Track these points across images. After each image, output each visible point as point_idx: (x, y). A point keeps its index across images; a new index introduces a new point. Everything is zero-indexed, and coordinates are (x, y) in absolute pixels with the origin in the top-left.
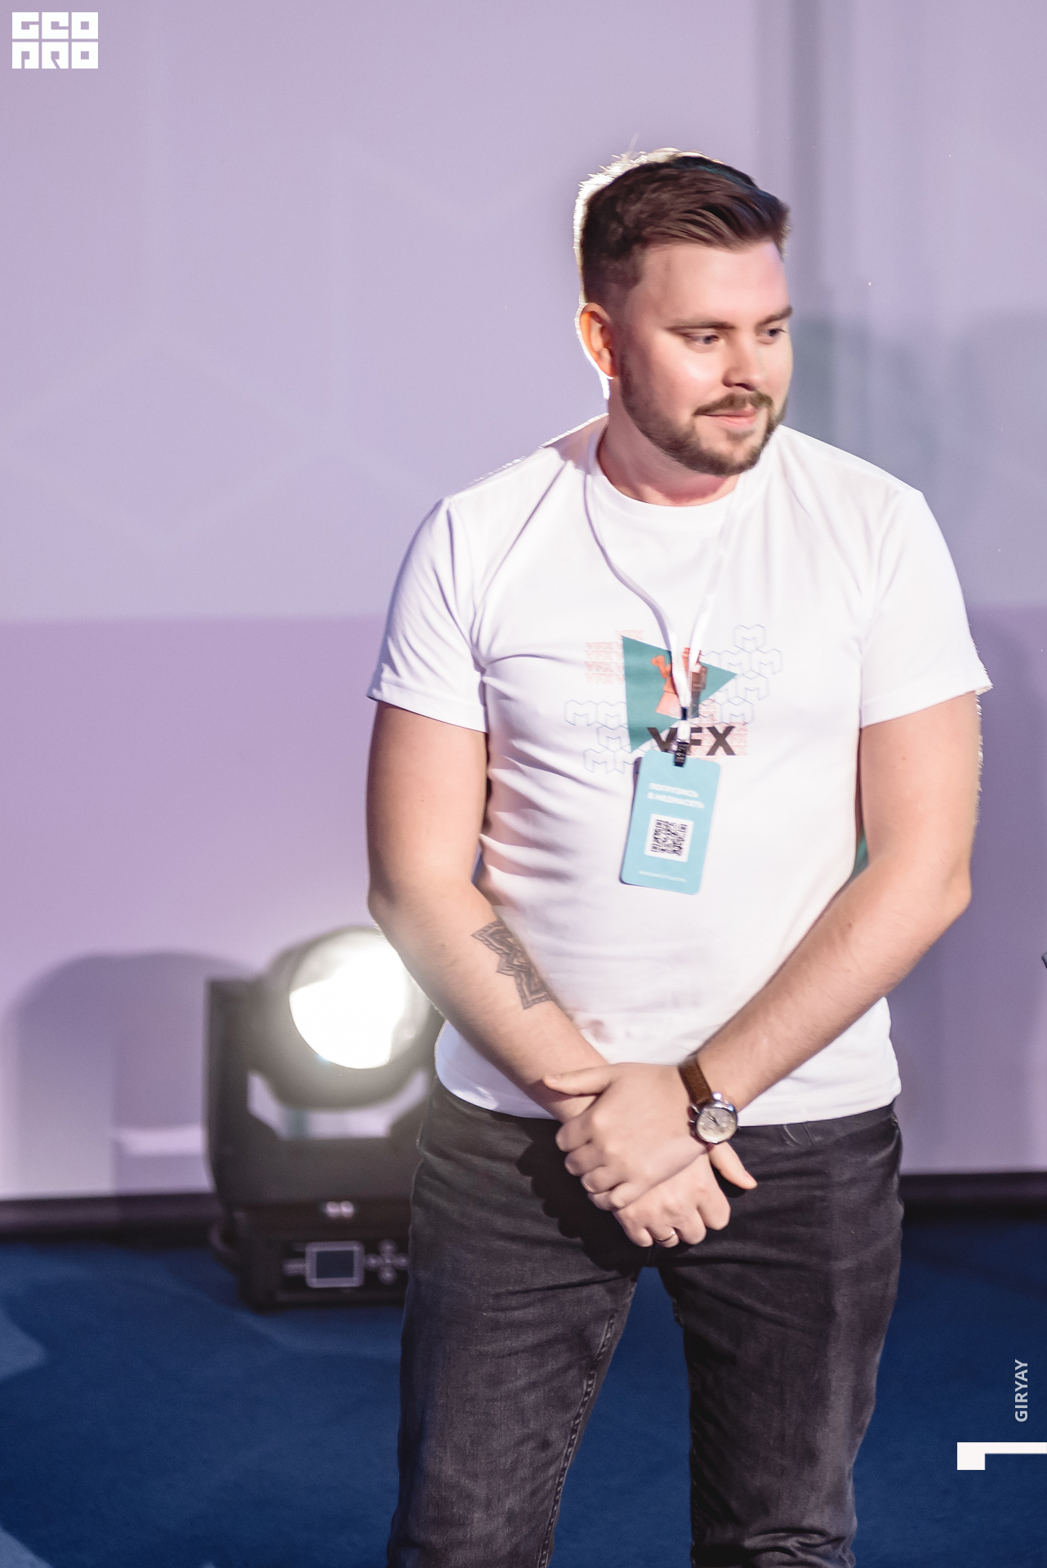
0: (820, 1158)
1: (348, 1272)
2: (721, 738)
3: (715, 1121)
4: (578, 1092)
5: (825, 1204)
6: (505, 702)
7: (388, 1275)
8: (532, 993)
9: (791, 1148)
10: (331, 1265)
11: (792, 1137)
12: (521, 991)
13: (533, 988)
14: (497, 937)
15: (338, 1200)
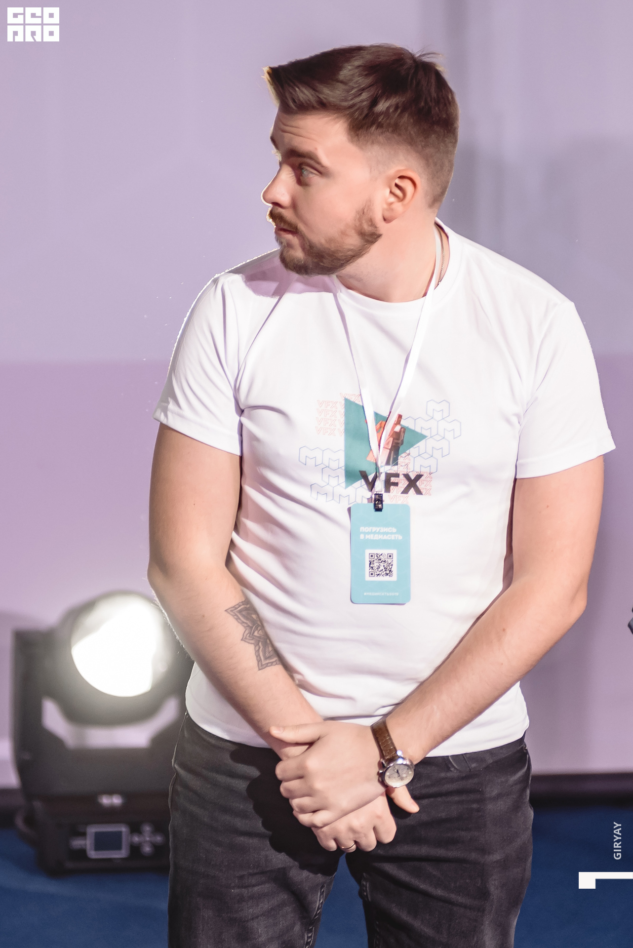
0: (476, 780)
1: (118, 847)
2: (413, 483)
3: (398, 772)
4: (295, 742)
5: (480, 814)
6: (255, 443)
7: (147, 849)
8: (266, 658)
9: (453, 773)
10: (105, 842)
11: (455, 765)
12: (258, 656)
13: (267, 655)
14: (244, 613)
15: (110, 793)
